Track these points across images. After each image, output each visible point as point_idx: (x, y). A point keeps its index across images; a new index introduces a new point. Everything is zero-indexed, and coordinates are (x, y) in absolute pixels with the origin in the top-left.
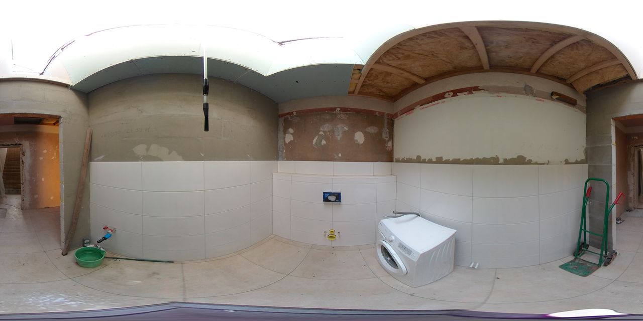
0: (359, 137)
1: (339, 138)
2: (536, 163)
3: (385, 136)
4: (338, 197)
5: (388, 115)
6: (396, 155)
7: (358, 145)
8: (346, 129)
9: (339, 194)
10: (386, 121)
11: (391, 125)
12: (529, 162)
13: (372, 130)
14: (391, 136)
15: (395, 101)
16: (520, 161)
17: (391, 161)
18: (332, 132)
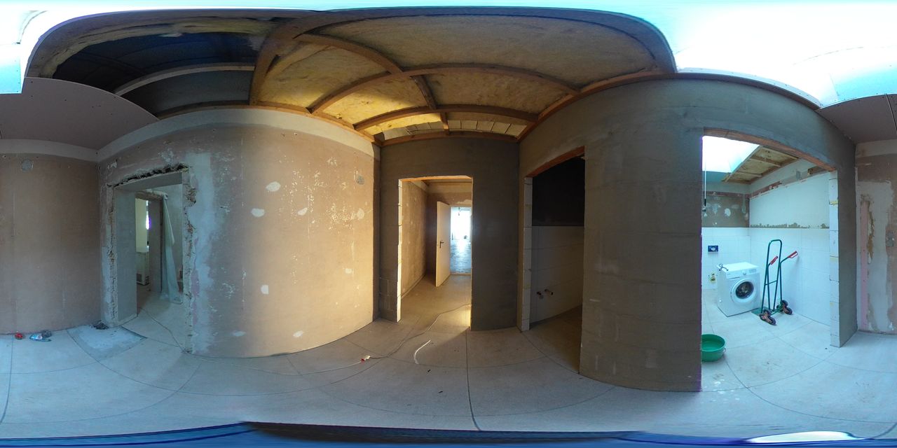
0: (728, 212)
1: (715, 212)
2: (802, 227)
3: (743, 210)
4: (717, 248)
5: (746, 195)
6: (751, 223)
7: (727, 217)
8: (719, 206)
9: (717, 246)
10: (744, 200)
11: (748, 202)
12: (799, 227)
13: (735, 207)
14: (748, 211)
15: (750, 184)
16: (795, 226)
17: (749, 227)
18: (711, 208)
